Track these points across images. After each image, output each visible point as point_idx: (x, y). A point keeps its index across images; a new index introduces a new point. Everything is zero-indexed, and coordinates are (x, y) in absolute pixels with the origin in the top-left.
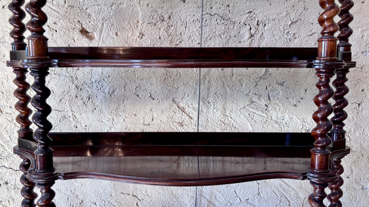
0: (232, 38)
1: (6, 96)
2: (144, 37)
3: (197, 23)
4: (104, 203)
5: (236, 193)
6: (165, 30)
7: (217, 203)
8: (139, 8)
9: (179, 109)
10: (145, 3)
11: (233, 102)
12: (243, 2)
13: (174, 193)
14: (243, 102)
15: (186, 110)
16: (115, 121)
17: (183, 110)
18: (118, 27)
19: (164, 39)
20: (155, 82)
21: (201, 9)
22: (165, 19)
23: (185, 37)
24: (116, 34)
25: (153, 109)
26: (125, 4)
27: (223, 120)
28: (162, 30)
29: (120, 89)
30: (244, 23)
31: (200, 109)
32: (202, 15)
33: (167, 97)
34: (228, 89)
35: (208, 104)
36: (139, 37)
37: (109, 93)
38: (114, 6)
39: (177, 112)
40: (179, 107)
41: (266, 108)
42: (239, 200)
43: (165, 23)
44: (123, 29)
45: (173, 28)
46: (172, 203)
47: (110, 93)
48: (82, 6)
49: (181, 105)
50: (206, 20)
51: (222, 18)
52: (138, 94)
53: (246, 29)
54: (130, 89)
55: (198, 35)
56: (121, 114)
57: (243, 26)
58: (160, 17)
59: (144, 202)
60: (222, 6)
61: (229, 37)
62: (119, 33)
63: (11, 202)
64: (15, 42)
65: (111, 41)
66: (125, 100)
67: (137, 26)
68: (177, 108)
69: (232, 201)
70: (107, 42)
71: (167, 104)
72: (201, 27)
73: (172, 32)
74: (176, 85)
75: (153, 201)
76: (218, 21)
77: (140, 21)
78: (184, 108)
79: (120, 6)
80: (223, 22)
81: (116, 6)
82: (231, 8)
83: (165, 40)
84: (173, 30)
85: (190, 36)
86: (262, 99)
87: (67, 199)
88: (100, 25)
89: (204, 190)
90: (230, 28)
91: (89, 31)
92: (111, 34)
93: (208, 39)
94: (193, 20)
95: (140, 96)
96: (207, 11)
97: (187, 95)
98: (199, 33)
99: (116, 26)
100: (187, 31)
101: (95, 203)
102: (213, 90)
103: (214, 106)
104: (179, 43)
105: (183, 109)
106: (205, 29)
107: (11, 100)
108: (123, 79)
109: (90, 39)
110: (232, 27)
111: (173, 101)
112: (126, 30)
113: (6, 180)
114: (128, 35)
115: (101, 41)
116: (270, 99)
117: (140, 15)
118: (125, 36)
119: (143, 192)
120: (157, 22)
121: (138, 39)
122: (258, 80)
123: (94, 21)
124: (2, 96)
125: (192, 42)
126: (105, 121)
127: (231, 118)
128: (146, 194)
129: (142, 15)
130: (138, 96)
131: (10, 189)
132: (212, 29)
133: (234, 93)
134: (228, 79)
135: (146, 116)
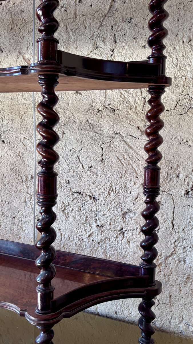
5: (79, 159)
7: (61, 169)
9: (25, 61)
13: (21, 156)
20: (4, 33)
33: (14, 49)
34: (71, 33)
41: (112, 53)
42: (82, 168)
49: (27, 57)
69: (74, 167)
71: (14, 56)
78: (29, 60)
86: (107, 42)
97: (31, 44)
111: (19, 53)
116: (116, 42)
122: (102, 19)
133: (77, 38)
134: (71, 21)
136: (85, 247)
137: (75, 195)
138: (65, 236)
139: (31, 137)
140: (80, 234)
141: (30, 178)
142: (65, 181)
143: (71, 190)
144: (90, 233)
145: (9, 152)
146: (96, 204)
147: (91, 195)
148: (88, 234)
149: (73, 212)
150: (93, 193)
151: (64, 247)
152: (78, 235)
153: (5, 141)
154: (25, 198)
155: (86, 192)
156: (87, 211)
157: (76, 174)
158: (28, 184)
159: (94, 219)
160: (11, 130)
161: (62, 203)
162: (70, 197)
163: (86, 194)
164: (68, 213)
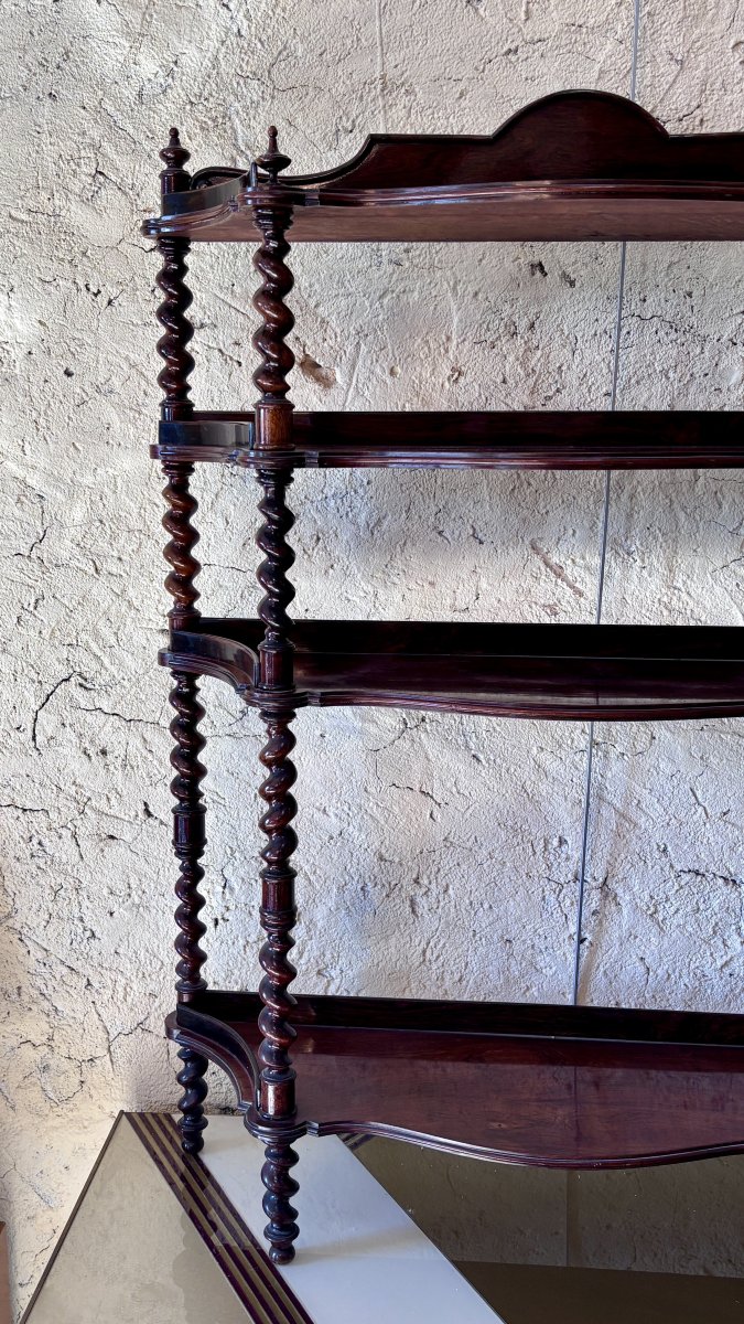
0: (697, 381)
1: (109, 532)
2: (462, 380)
3: (603, 342)
4: (346, 808)
5: (694, 795)
6: (518, 360)
7: (643, 819)
8: (452, 304)
9: (548, 570)
10: (469, 289)
11: (695, 551)
12: (729, 285)
13: (529, 791)
14: (722, 552)
15: (568, 572)
16: (382, 597)
17: (558, 572)
18: (396, 353)
19: (516, 383)
20: (488, 498)
21: (616, 303)
22: (521, 330)
23: (571, 378)
24: (392, 372)
25: (478, 570)
26: (416, 293)
27: (665, 599)
28: (511, 358)
29: (397, 516)
30: (731, 340)
31: (606, 568)
32: (620, 319)
33: (518, 537)
34: (682, 516)
35: (626, 556)
36: (449, 379)
37: (368, 526)
38: (389, 297)
39: (543, 577)
40: (547, 564)
42: (704, 813)
43: (519, 341)
44: (409, 359)
45: (539, 353)
46: (523, 814)
47: (372, 525)
48: (306, 297)
49: (555, 559)
50: (628, 333)
51: (672, 327)
52: (441, 529)
53: (735, 357)
54: (420, 517)
55: (605, 371)
56: (396, 581)
57: (727, 348)
58: (506, 326)
59: (451, 809)
60: (673, 294)
61: (688, 377)
62: (398, 369)
63: (113, 801)
64: (169, 398)
65: (378, 389)
66: (409, 544)
67: (447, 351)
68: (543, 567)
69: (683, 814)
70: (366, 392)
71: (515, 555)
72: (616, 352)
73: (536, 365)
74: (542, 504)
75: (473, 808)
76: (661, 333)
77: (454, 336)
78: (561, 567)
79: (404, 298)
80: (674, 338)
81: (392, 298)
82: (695, 300)
83: (516, 386)
84: (539, 360)
85: (585, 376)
87: (253, 796)
88: (350, 349)
89: (607, 785)
90: (692, 354)
91: (321, 364)
92: (378, 370)
93: (633, 381)
94: (593, 332)
95: (447, 534)
96: (633, 308)
97: (571, 532)
98: (609, 367)
99: (390, 352)
100: (577, 361)
101: (325, 810)
102: (640, 518)
103: (643, 561)
104: (555, 394)
105: (559, 570)
106: (624, 357)
107: (122, 541)
108: (404, 488)
109: (325, 387)
110: (698, 350)
111: (533, 548)
112: (418, 362)
113: (103, 744)
114: (421, 375)
115: (352, 390)
117: (456, 320)
118: (413, 378)
119: (449, 785)
120: (499, 338)
121: (447, 384)
123: (336, 337)
124: (100, 529)
125: (589, 391)
126: (354, 598)
127: (688, 593)
128: (454, 790)
129: (461, 321)
130: (440, 533)
131: (112, 768)
132: (645, 355)
133: (698, 527)
134: (684, 490)
135: (461, 587)
136: (709, 991)
137: (686, 878)
138: (659, 971)
139: (560, 746)
140: (698, 964)
141: (555, 842)
142: (656, 847)
143: (672, 866)
144: (725, 959)
145: (493, 783)
146: (740, 894)
147: (726, 874)
148: (719, 963)
149: (679, 915)
150: (732, 870)
151: (653, 996)
152: (692, 966)
153: (481, 757)
154: (543, 891)
155: (713, 868)
156: (716, 910)
157: (686, 829)
158: (552, 858)
159: (734, 927)
160: (498, 729)
161: (647, 898)
162: (671, 883)
163: (715, 875)
164: (665, 919)
